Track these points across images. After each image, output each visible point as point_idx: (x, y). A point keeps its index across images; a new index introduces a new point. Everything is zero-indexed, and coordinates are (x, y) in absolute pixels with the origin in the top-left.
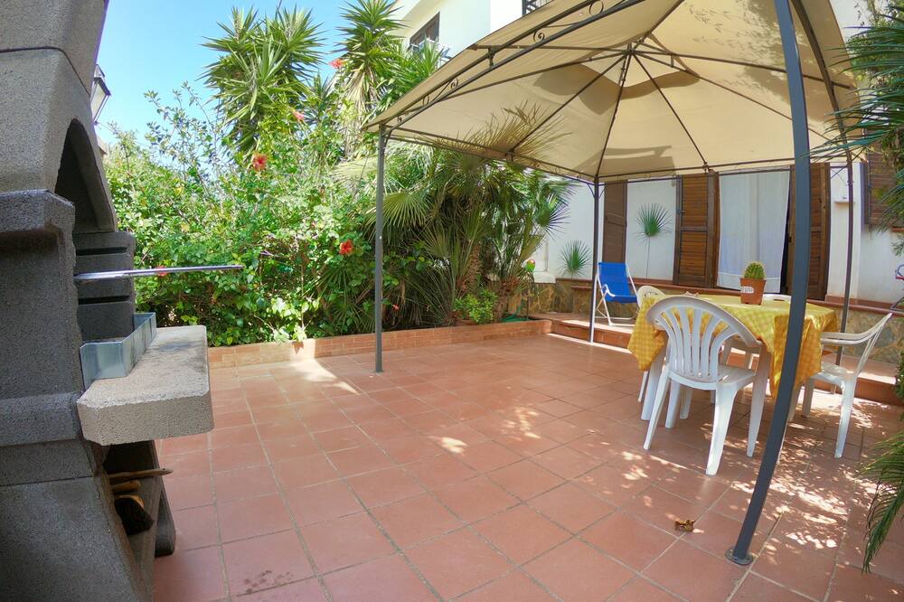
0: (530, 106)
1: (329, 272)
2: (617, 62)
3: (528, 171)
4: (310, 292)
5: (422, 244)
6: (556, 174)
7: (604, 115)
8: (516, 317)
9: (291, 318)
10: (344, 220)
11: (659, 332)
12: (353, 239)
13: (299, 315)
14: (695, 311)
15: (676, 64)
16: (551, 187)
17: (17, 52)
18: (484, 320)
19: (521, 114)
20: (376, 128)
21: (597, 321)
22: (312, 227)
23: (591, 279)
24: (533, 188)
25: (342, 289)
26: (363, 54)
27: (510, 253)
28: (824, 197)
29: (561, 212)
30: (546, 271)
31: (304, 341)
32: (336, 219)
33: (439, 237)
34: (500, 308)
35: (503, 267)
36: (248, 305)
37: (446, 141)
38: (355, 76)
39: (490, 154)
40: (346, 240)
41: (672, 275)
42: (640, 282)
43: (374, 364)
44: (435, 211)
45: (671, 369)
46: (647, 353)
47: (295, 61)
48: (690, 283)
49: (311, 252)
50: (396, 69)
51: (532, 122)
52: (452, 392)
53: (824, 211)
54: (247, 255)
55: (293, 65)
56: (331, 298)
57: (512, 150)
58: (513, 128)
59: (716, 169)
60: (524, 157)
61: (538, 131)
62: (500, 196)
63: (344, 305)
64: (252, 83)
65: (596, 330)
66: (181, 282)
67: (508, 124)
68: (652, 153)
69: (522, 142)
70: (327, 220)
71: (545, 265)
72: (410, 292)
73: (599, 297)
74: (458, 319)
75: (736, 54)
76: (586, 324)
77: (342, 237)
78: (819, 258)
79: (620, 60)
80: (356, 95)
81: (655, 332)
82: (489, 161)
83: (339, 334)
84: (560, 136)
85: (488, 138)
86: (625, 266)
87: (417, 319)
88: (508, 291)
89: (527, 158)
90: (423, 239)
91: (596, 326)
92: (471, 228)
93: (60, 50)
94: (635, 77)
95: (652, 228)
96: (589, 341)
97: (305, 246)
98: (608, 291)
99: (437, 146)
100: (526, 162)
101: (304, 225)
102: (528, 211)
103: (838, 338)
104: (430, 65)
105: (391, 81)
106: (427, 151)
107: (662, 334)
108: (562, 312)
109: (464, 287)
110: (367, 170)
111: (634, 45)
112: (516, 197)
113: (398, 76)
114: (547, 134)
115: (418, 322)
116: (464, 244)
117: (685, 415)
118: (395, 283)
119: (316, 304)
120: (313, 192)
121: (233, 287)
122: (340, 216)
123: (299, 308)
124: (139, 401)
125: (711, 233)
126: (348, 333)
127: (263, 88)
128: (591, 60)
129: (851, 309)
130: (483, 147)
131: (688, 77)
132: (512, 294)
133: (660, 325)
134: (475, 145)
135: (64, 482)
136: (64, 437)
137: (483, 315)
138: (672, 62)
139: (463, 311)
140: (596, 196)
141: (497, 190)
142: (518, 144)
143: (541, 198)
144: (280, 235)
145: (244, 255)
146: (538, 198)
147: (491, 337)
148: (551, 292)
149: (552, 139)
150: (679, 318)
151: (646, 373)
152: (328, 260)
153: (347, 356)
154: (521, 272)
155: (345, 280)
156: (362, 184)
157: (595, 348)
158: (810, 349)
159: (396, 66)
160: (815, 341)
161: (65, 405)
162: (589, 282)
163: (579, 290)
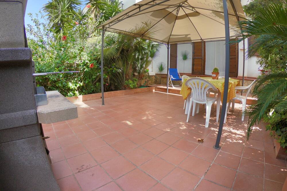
0: (149, 22)
1: (86, 73)
2: (176, 9)
3: (147, 41)
4: (80, 80)
5: (115, 64)
6: (156, 42)
7: (171, 24)
8: (143, 86)
9: (74, 89)
10: (90, 57)
11: (189, 88)
12: (94, 63)
13: (76, 88)
14: (199, 82)
15: (193, 10)
16: (154, 46)
17: (7, 2)
18: (135, 88)
19: (146, 24)
20: (101, 27)
21: (169, 86)
22: (80, 59)
23: (167, 74)
24: (149, 46)
25: (90, 79)
26: (95, 2)
27: (142, 67)
28: (237, 48)
29: (157, 53)
30: (152, 71)
31: (78, 96)
32: (88, 56)
33: (120, 62)
34: (139, 84)
35: (139, 70)
36: (60, 85)
37: (122, 32)
38: (92, 9)
39: (136, 35)
40: (92, 63)
41: (191, 72)
42: (182, 74)
43: (101, 102)
44: (119, 53)
45: (193, 99)
46: (186, 95)
47: (73, 4)
48: (197, 74)
49: (80, 67)
50: (106, 8)
51: (149, 26)
52: (127, 110)
53: (237, 52)
54: (60, 68)
55: (72, 5)
56: (87, 82)
57: (143, 35)
58: (143, 28)
59: (204, 40)
60: (146, 37)
61: (151, 29)
62: (139, 49)
63: (90, 84)
64: (59, 11)
65: (169, 89)
66: (38, 78)
67: (142, 26)
68: (184, 36)
69: (146, 32)
70: (86, 57)
71: (152, 70)
72: (111, 79)
73: (169, 79)
74: (126, 87)
75: (210, 8)
76: (166, 87)
77: (90, 62)
78: (235, 65)
79: (177, 8)
80: (93, 16)
81: (188, 88)
82: (135, 38)
83: (89, 93)
84: (157, 30)
85: (135, 31)
86: (177, 69)
87: (113, 88)
88: (141, 78)
89: (147, 37)
90: (115, 63)
91: (169, 88)
92: (129, 59)
93: (21, 2)
94: (181, 13)
95: (185, 57)
96: (167, 93)
97: (78, 65)
98: (172, 77)
99: (120, 33)
100: (146, 38)
101: (78, 58)
102: (147, 53)
103: (241, 88)
104: (117, 7)
105: (104, 11)
106: (116, 35)
107: (190, 89)
108: (158, 84)
109: (128, 77)
110: (98, 41)
111: (181, 4)
112: (144, 49)
113: (106, 10)
114: (153, 30)
115: (113, 89)
116: (127, 64)
117: (198, 112)
118: (107, 76)
119: (82, 84)
120: (81, 48)
121: (55, 79)
122: (89, 55)
123: (76, 86)
124: (58, 110)
125: (203, 59)
126: (92, 93)
127: (63, 13)
128: (168, 8)
129: (245, 80)
130: (134, 34)
131: (197, 14)
132: (143, 79)
133: (190, 86)
134: (131, 33)
135: (31, 138)
136: (33, 123)
137: (134, 86)
138: (192, 9)
139: (128, 85)
140: (168, 48)
141: (137, 47)
142: (145, 33)
143: (151, 49)
144: (70, 62)
145: (59, 69)
146: (150, 49)
147: (136, 93)
148: (154, 78)
149: (155, 31)
150: (195, 84)
151: (185, 100)
152: (86, 70)
153: (92, 101)
154: (145, 72)
155: (90, 76)
156: (96, 45)
157: (169, 94)
158: (232, 91)
159: (106, 7)
160: (233, 88)
161: (33, 113)
162: (166, 75)
163: (163, 77)
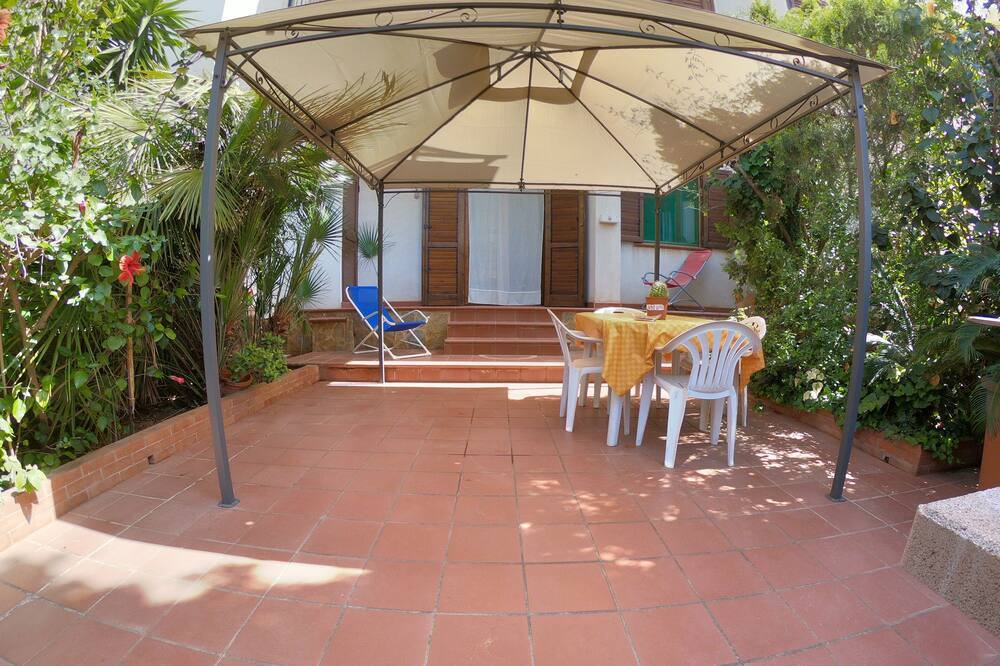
28: (581, 216)
41: (419, 295)
48: (442, 303)
53: (581, 229)
57: (335, 131)
60: (339, 144)
65: (387, 368)
68: (481, 160)
84: (392, 125)
96: (381, 382)
125: (461, 249)
130: (312, 117)
131: (569, 97)
138: (562, 76)
140: (381, 206)
142: (345, 126)
163: (320, 322)
